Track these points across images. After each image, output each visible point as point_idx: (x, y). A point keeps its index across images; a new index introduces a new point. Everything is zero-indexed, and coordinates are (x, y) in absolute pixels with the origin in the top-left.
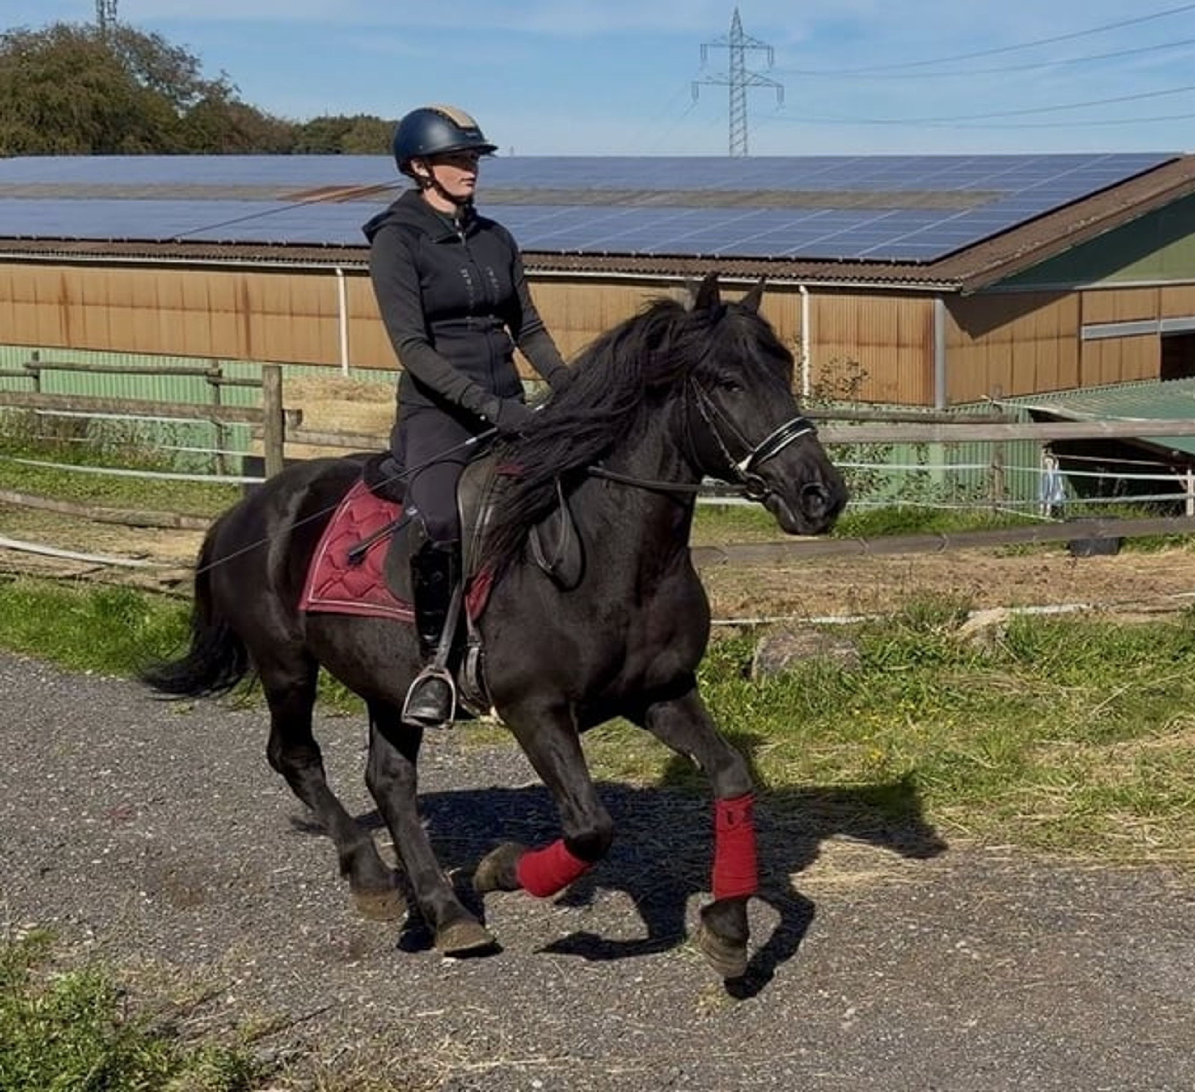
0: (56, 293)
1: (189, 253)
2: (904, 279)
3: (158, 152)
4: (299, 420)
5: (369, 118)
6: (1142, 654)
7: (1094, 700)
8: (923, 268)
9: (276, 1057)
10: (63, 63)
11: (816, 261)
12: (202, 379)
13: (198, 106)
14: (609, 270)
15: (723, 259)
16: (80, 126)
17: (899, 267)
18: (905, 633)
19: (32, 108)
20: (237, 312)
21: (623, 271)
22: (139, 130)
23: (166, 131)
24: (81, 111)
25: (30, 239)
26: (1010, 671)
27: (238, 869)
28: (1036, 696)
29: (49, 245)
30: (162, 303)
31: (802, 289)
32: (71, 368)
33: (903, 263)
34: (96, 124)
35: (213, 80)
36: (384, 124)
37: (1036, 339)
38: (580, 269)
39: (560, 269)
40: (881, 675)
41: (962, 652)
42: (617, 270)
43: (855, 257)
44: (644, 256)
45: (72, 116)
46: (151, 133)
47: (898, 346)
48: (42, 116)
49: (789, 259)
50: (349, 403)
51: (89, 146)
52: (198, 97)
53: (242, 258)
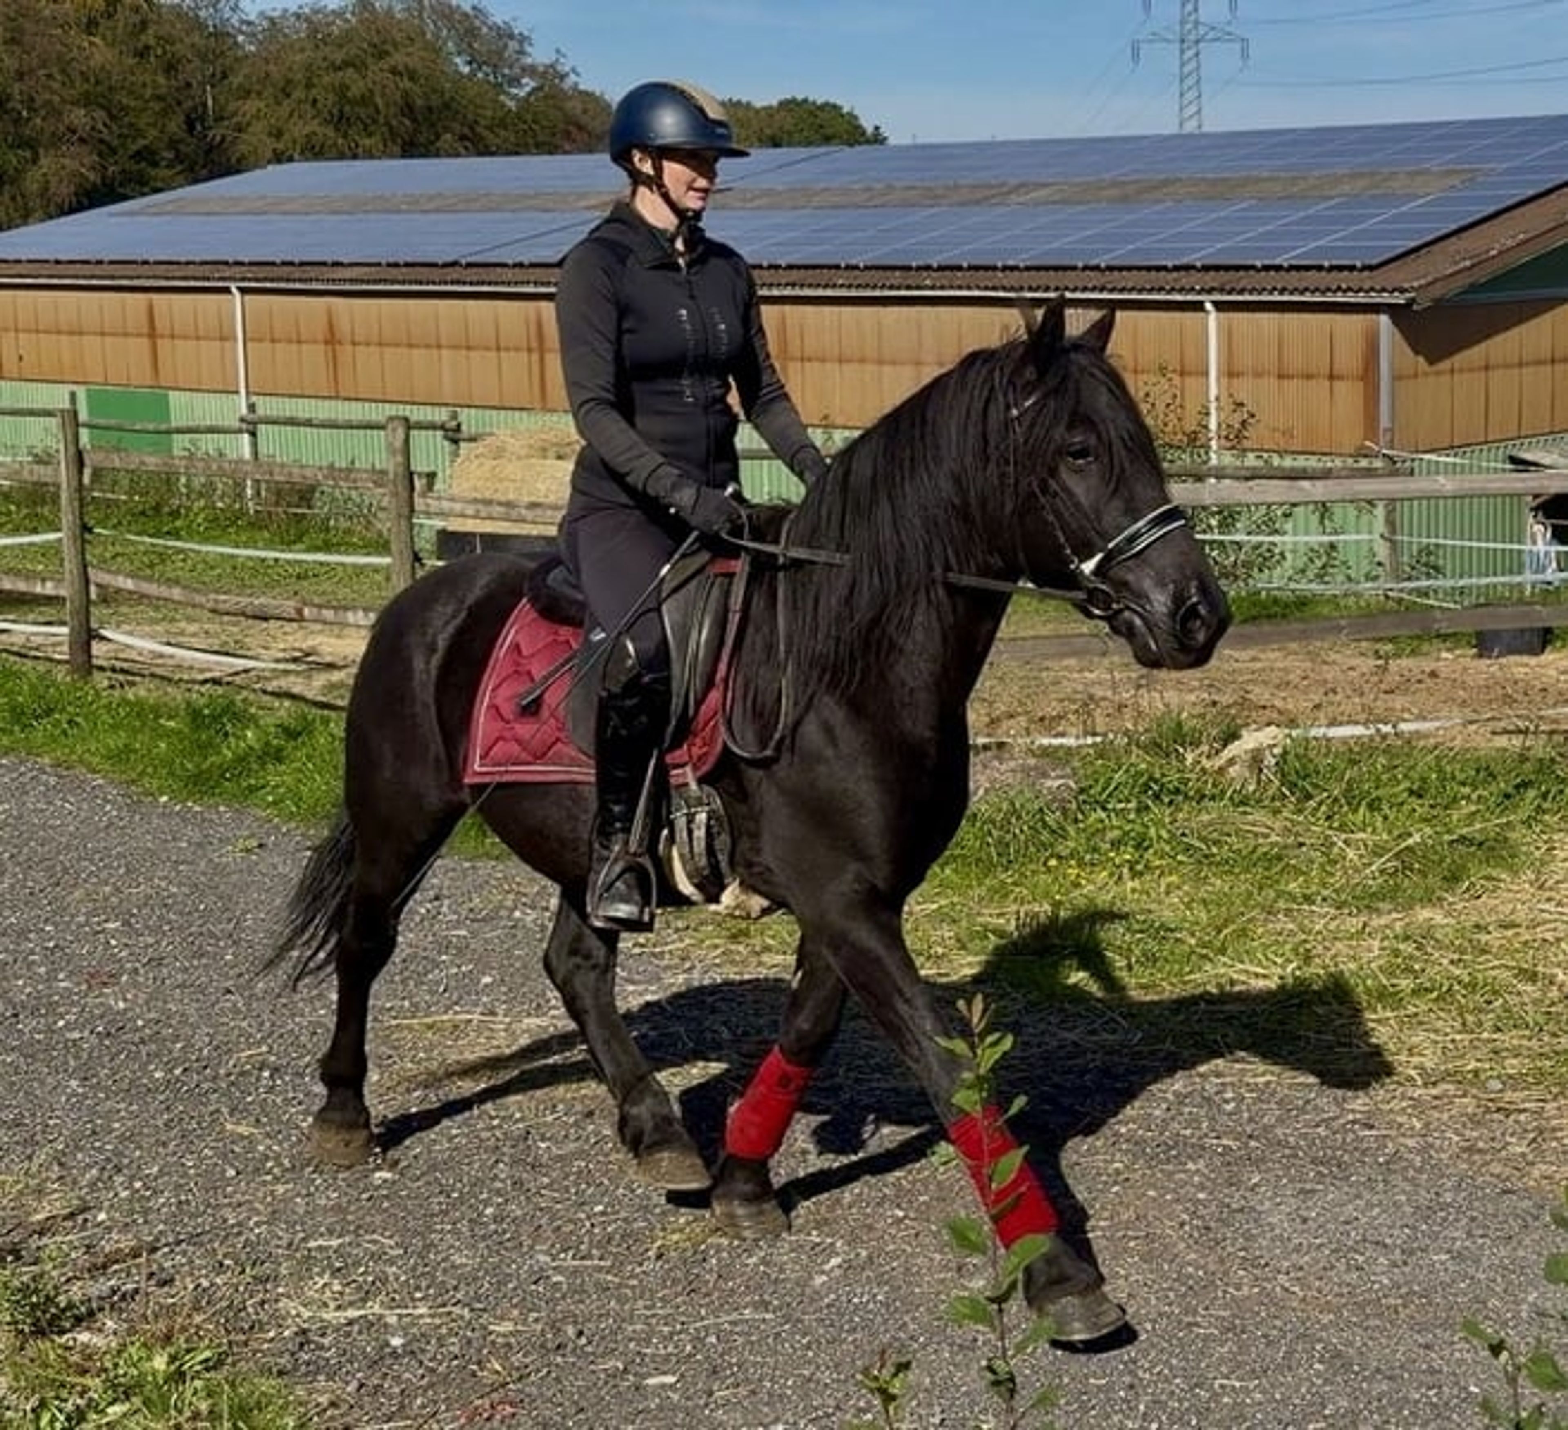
0: (320, 330)
1: (475, 278)
2: (1339, 288)
3: (480, 154)
4: (430, 486)
5: (739, 103)
6: (1466, 790)
7: (1378, 851)
8: (1366, 273)
9: (114, 1292)
10: (365, 46)
11: (1227, 268)
12: (439, 433)
13: (530, 94)
14: (969, 288)
15: (1110, 268)
16: (387, 124)
17: (1334, 274)
18: (1140, 761)
19: (329, 103)
20: (530, 350)
21: (986, 288)
22: (456, 126)
23: (490, 128)
24: (387, 105)
25: (291, 264)
26: (1276, 812)
27: (200, 1050)
28: (1301, 845)
29: (312, 272)
30: (444, 342)
31: (1208, 306)
32: (292, 422)
33: (1341, 268)
34: (407, 122)
35: (547, 61)
36: (757, 112)
37: (1520, 365)
38: (933, 288)
39: (909, 288)
40: (1103, 815)
41: (1214, 785)
42: (978, 288)
43: (1277, 262)
44: (1013, 268)
45: (378, 111)
46: (472, 128)
47: (1331, 377)
48: (341, 111)
49: (1193, 267)
50: (560, 463)
51: (397, 149)
52: (529, 84)
53: (536, 283)
